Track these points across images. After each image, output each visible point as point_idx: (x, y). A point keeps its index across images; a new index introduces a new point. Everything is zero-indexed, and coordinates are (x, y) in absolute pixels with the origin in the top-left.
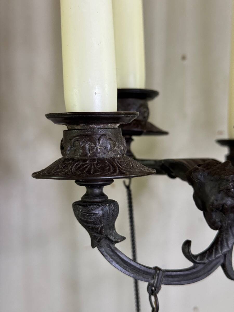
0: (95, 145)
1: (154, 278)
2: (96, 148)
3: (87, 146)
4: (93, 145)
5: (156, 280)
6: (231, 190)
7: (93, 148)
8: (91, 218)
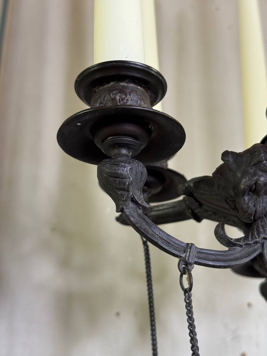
0: (126, 97)
1: (186, 252)
2: (126, 99)
3: (118, 98)
4: (124, 96)
5: (188, 253)
6: (264, 162)
7: (123, 99)
8: (119, 170)
